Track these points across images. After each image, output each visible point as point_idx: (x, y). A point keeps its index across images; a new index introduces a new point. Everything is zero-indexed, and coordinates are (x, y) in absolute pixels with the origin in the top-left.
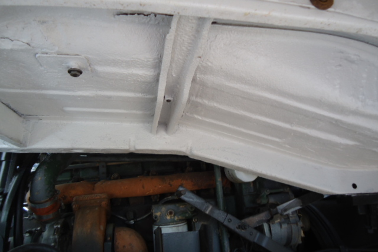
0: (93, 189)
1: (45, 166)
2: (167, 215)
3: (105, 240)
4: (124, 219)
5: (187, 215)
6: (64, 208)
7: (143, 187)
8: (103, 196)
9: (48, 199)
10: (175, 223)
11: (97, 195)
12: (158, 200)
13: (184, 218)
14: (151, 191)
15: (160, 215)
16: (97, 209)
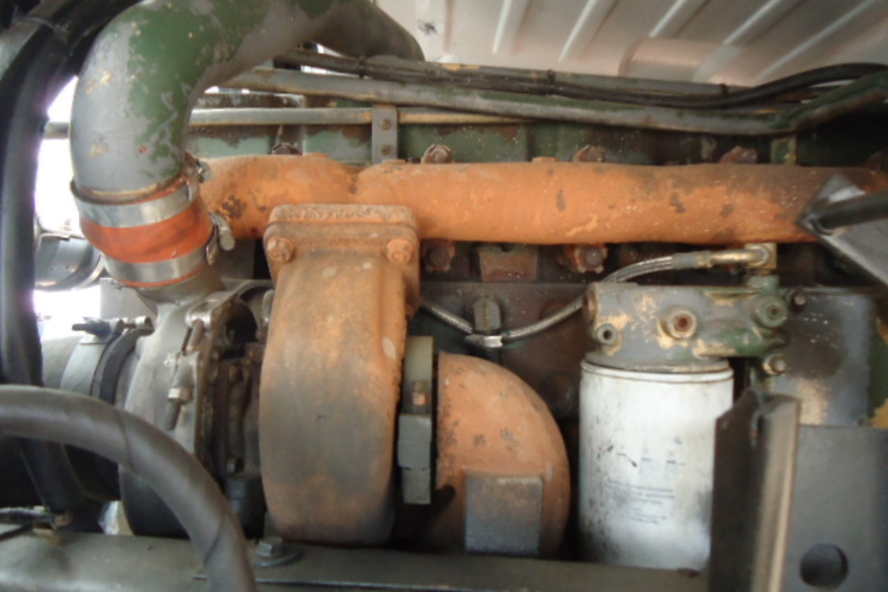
0: (353, 190)
1: (134, 25)
2: (660, 329)
3: (402, 405)
4: (463, 325)
5: (746, 341)
6: (228, 244)
7: (561, 205)
8: (399, 215)
9: (153, 187)
10: (694, 368)
11: (368, 211)
12: (599, 269)
13: (731, 352)
14: (591, 226)
15: (628, 325)
16: (368, 265)
